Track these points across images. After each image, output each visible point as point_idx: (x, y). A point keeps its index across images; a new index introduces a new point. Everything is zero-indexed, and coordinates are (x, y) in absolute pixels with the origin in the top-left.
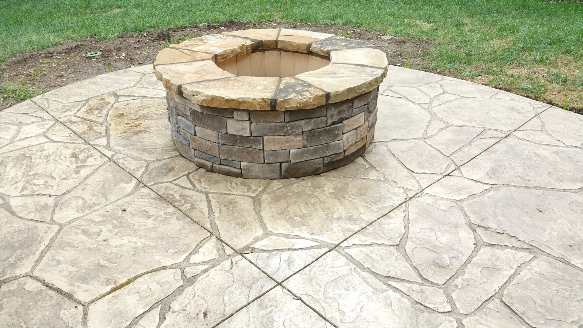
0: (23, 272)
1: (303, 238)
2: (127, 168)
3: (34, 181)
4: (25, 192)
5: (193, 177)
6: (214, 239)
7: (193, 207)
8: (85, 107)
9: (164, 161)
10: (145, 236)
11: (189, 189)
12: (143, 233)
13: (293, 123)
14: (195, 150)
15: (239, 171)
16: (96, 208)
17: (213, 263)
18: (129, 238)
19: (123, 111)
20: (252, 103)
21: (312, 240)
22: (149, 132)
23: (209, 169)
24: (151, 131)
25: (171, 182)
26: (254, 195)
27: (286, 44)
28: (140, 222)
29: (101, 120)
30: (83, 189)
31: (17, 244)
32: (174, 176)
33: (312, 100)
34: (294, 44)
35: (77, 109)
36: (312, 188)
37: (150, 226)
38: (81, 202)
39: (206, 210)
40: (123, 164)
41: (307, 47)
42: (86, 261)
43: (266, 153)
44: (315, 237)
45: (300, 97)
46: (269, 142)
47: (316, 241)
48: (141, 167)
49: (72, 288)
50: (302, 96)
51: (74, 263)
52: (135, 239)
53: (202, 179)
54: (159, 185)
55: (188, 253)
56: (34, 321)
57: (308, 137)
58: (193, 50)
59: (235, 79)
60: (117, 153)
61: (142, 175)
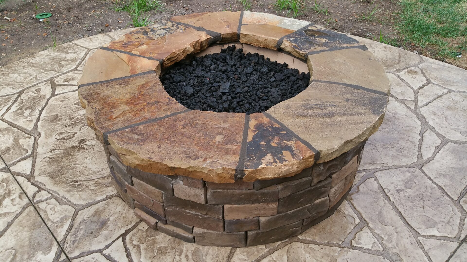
2: (49, 219)
5: (131, 240)
8: (16, 104)
9: (96, 207)
13: (266, 191)
14: (134, 200)
19: (57, 111)
22: (84, 148)
23: (153, 226)
24: (86, 147)
25: (101, 251)
27: (250, 39)
29: (30, 127)
32: (106, 238)
33: (295, 167)
34: (260, 39)
35: (6, 107)
40: (45, 212)
41: (277, 43)
43: (226, 222)
48: (66, 218)
53: (142, 246)
57: (285, 203)
58: (133, 52)
59: (185, 118)
60: (40, 189)
61: (66, 235)
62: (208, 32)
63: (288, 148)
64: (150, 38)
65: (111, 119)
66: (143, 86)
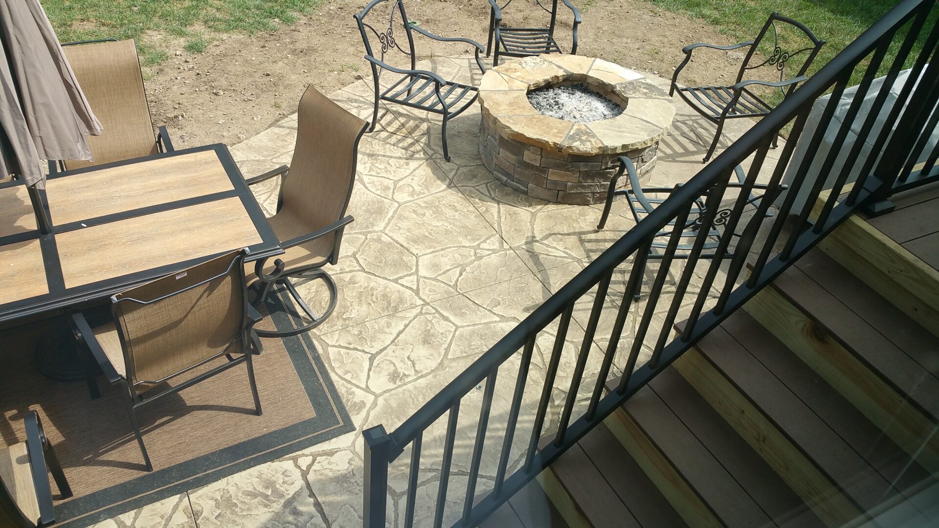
0: (379, 229)
1: (558, 250)
2: (443, 168)
3: (377, 165)
4: (372, 173)
5: (490, 186)
6: (498, 236)
7: (487, 210)
9: (471, 167)
10: (453, 224)
11: (486, 195)
12: (452, 221)
13: (573, 163)
14: (496, 165)
15: (526, 189)
16: (422, 196)
17: (494, 251)
18: (443, 223)
20: (545, 144)
21: (564, 252)
23: (503, 182)
25: (474, 187)
26: (533, 211)
28: (449, 213)
30: (412, 180)
31: (372, 211)
32: (477, 182)
33: (591, 150)
36: (578, 216)
37: (457, 217)
38: (411, 189)
39: (496, 215)
41: (612, 87)
42: (417, 231)
43: (548, 181)
44: (567, 251)
45: (582, 146)
46: (553, 173)
47: (567, 253)
48: (453, 169)
49: (409, 245)
50: (584, 145)
51: (409, 230)
52: (446, 224)
53: (496, 190)
54: (465, 188)
55: (479, 242)
56: (389, 258)
57: (584, 176)
58: (511, 76)
59: (538, 118)
60: (435, 153)
61: (453, 177)
62: (565, 71)
63: (590, 141)
64: (524, 68)
65: (498, 110)
66: (516, 97)
